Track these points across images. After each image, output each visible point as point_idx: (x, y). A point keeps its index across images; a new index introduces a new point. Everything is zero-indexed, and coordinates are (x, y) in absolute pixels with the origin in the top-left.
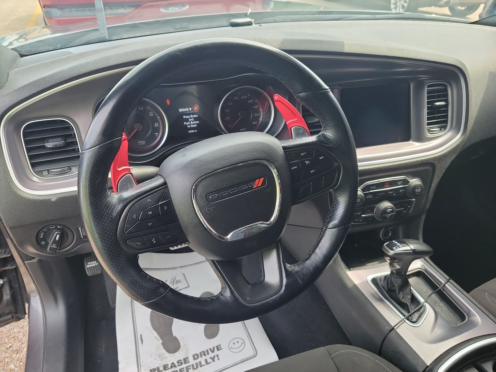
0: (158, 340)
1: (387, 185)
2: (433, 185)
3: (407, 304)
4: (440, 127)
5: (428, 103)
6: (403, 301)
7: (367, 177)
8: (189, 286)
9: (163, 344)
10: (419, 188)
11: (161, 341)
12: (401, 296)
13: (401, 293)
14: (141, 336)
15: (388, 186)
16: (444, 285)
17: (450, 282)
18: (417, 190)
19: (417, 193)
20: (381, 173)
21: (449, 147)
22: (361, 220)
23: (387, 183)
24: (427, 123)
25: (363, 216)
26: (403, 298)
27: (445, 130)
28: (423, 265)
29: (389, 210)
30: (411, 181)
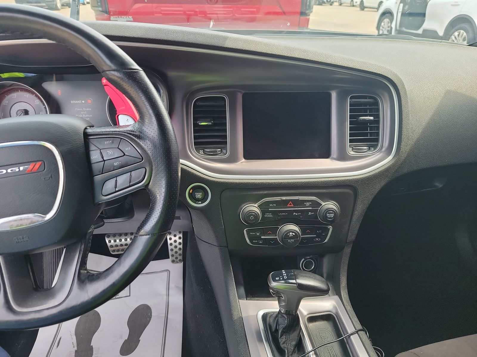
0: (74, 347)
1: (290, 204)
2: (356, 212)
3: (285, 351)
4: (369, 146)
5: (351, 117)
6: (282, 346)
7: (266, 192)
8: (130, 296)
9: (76, 351)
10: (331, 213)
11: (76, 348)
12: (282, 340)
13: (284, 337)
14: (60, 339)
15: (292, 205)
16: (349, 336)
17: (359, 335)
18: (328, 214)
19: (329, 218)
20: (284, 190)
21: (377, 170)
22: (261, 242)
23: (290, 202)
24: (350, 139)
25: (262, 237)
26: (284, 343)
27: (374, 149)
28: (336, 307)
29: (291, 233)
30: (323, 204)
